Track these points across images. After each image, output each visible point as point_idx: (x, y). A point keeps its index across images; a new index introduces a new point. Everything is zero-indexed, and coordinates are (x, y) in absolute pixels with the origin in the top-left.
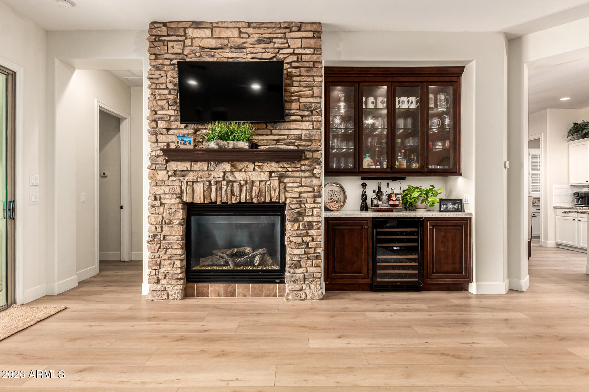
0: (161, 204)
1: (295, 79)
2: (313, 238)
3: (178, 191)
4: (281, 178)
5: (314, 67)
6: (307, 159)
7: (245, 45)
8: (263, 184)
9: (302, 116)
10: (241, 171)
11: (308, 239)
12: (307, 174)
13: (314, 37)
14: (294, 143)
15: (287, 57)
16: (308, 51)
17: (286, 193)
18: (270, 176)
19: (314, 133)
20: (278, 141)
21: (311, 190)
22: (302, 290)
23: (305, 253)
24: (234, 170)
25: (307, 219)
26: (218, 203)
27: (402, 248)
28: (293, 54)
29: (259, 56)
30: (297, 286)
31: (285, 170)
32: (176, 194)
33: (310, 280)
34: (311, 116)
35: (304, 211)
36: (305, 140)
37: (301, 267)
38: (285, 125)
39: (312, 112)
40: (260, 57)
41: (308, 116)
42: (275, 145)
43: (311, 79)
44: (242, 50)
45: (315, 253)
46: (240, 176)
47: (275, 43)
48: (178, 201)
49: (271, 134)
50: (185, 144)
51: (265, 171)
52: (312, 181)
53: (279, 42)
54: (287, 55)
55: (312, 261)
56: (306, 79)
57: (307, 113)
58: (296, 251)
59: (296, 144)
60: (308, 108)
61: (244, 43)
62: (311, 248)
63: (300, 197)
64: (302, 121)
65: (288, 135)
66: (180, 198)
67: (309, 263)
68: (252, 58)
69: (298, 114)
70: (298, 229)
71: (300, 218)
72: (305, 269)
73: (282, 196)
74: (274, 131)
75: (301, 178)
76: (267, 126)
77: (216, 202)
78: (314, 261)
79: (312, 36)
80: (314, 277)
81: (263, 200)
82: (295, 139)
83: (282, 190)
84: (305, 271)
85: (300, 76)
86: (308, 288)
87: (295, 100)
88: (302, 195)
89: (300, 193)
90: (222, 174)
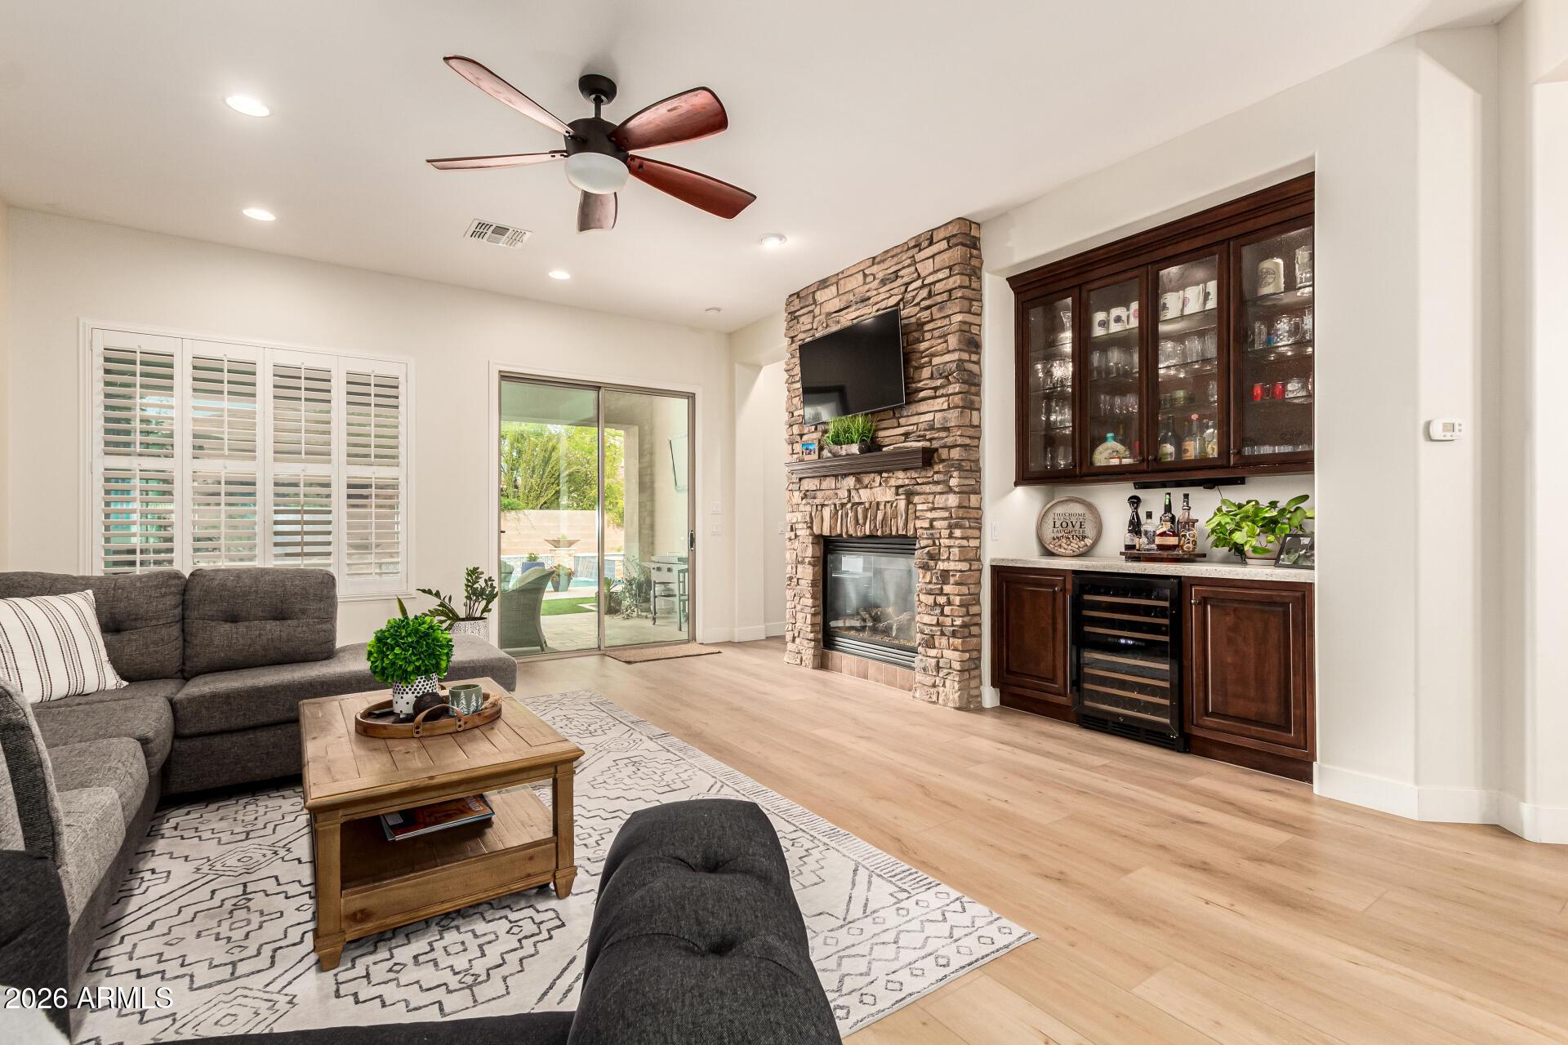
0: (796, 536)
1: (927, 327)
2: (948, 599)
3: (808, 519)
4: (909, 495)
5: (950, 299)
6: (942, 461)
7: (868, 294)
8: (888, 505)
9: (935, 389)
10: (866, 487)
11: (942, 600)
12: (939, 488)
13: (950, 247)
14: (924, 436)
15: (917, 294)
16: (940, 275)
17: (917, 521)
18: (897, 494)
19: (949, 416)
20: (906, 435)
21: (947, 514)
22: (934, 686)
23: (938, 624)
24: (858, 486)
25: (941, 566)
26: (844, 536)
27: (1137, 643)
28: (923, 286)
29: (883, 305)
30: (928, 678)
31: (913, 482)
32: (806, 522)
33: (945, 671)
34: (946, 385)
35: (937, 551)
36: (939, 430)
37: (934, 648)
38: (914, 408)
39: (947, 377)
40: (883, 307)
41: (942, 386)
42: (905, 442)
43: (946, 321)
44: (867, 303)
45: (953, 625)
46: (865, 495)
47: (902, 277)
48: (808, 531)
49: (899, 426)
50: (809, 454)
51: (891, 486)
52: (947, 500)
53: (907, 274)
54: (916, 292)
55: (949, 639)
56: (939, 323)
57: (939, 382)
58: (927, 619)
59: (927, 437)
60: (941, 374)
61: (868, 291)
62: (948, 616)
63: (932, 527)
64: (935, 397)
65: (917, 424)
66: (811, 528)
67: (944, 641)
68: (877, 311)
69: (927, 386)
70: (930, 583)
71: (932, 563)
72: (940, 651)
73: (911, 526)
74: (903, 421)
75: (934, 494)
76: (894, 414)
77: (841, 535)
78: (951, 640)
79: (946, 246)
80: (951, 668)
81: (888, 532)
82: (925, 430)
83: (911, 516)
84: (939, 655)
85: (932, 320)
86: (941, 685)
87: (926, 363)
88: (935, 523)
89: (932, 520)
90: (846, 494)
